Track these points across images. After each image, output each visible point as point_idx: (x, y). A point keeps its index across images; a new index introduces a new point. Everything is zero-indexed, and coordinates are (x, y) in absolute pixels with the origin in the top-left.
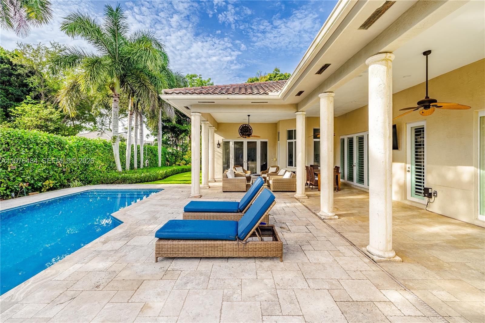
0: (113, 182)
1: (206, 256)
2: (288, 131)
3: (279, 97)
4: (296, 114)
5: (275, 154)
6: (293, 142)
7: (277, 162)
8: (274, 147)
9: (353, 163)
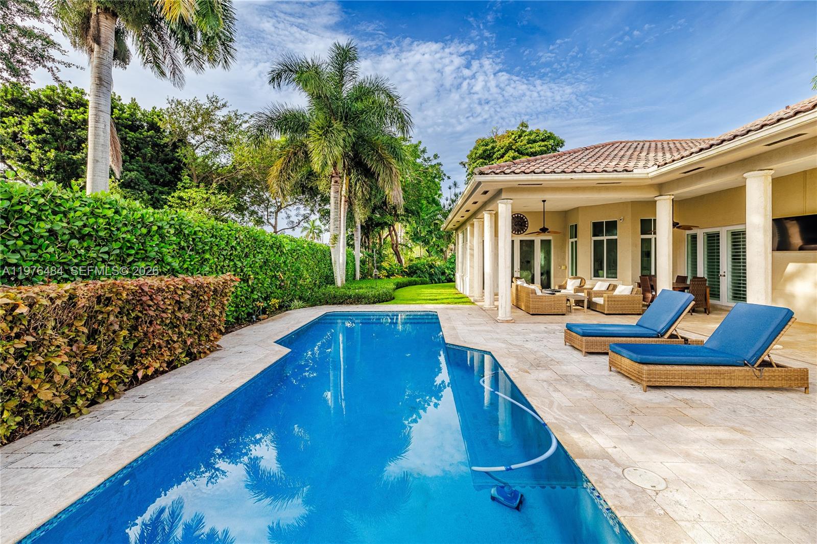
0: (342, 302)
1: (709, 385)
2: (594, 223)
3: (650, 175)
4: (656, 199)
5: (564, 259)
6: (603, 240)
7: (567, 271)
8: (562, 247)
9: (719, 272)
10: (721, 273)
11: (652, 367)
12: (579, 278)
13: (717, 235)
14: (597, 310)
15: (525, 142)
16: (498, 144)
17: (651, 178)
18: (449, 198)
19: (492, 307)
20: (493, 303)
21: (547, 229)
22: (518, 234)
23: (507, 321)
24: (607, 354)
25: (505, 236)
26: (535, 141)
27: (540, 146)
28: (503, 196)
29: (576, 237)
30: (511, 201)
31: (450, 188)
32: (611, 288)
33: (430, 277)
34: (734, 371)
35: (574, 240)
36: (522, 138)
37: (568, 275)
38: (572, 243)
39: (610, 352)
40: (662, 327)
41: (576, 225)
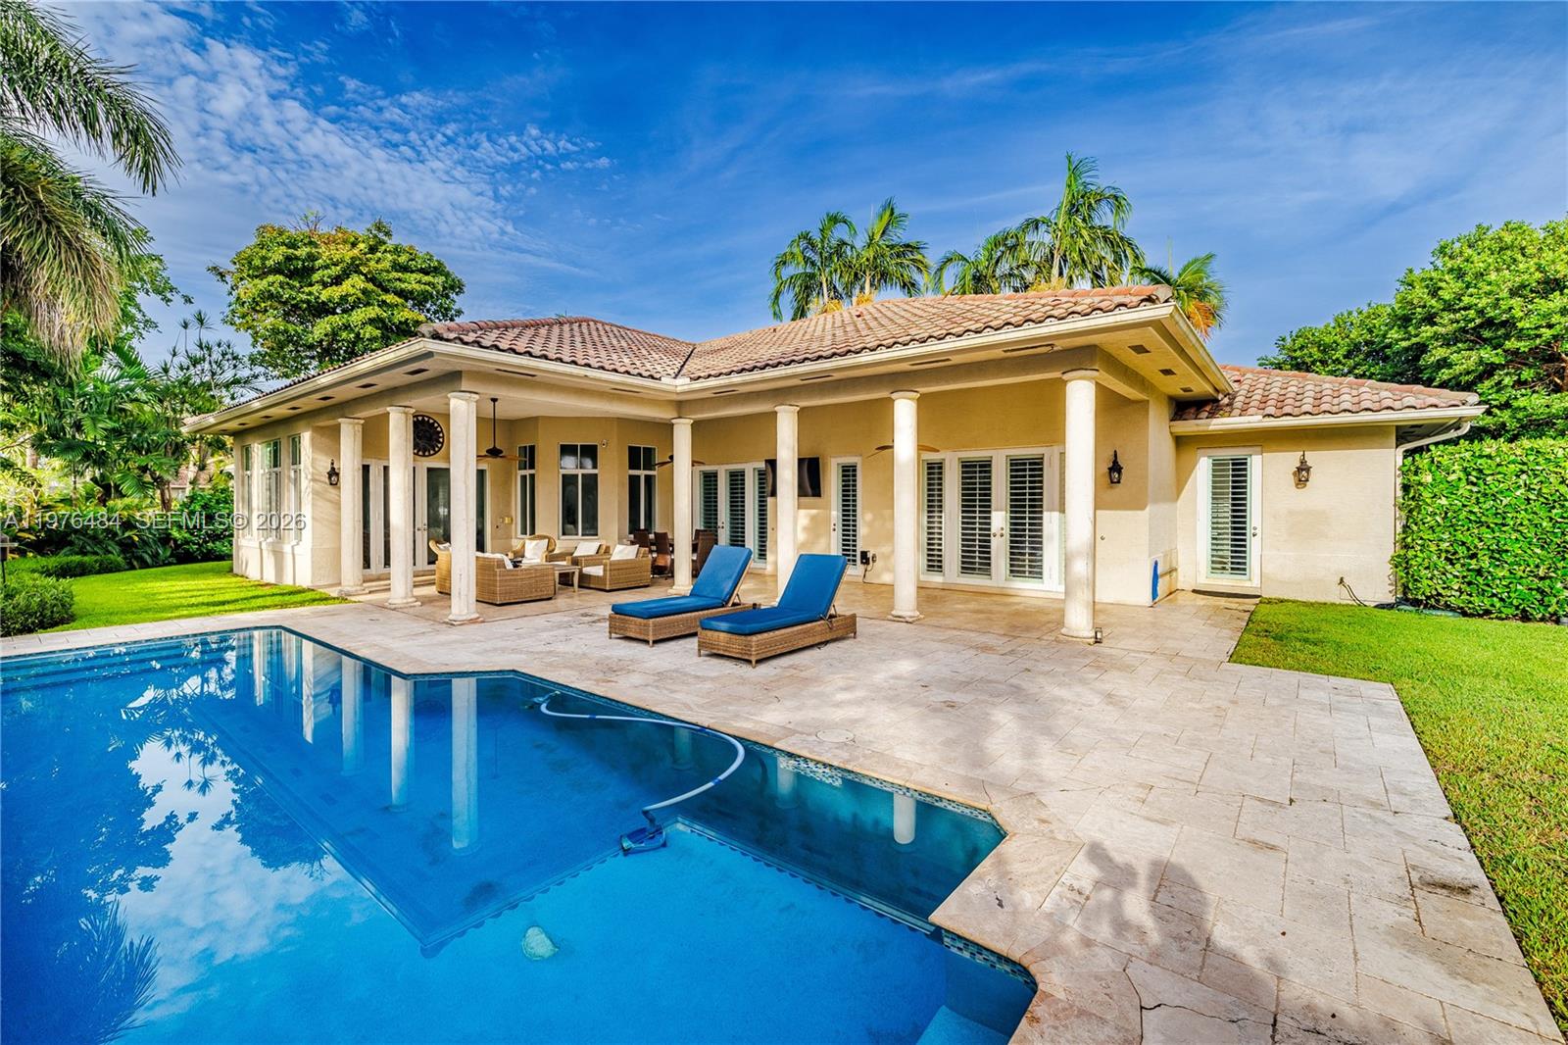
2: (562, 446)
3: (679, 389)
4: (674, 421)
5: (508, 504)
6: (577, 476)
7: (513, 526)
8: (505, 483)
9: (716, 523)
10: (720, 524)
11: (759, 637)
12: (542, 537)
13: (715, 475)
14: (592, 586)
15: (386, 264)
16: (325, 253)
17: (678, 394)
18: (181, 350)
19: (410, 600)
20: (412, 591)
21: (501, 452)
22: (424, 456)
23: (473, 621)
24: (694, 635)
25: (467, 461)
26: (405, 269)
27: (419, 282)
28: (465, 385)
29: (532, 467)
30: (477, 397)
31: (186, 326)
32: (602, 551)
33: (123, 551)
34: (815, 626)
35: (527, 472)
36: (379, 255)
37: (516, 533)
38: (524, 478)
39: (699, 630)
40: (725, 593)
41: (532, 448)
